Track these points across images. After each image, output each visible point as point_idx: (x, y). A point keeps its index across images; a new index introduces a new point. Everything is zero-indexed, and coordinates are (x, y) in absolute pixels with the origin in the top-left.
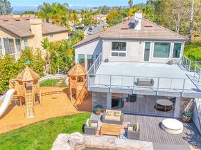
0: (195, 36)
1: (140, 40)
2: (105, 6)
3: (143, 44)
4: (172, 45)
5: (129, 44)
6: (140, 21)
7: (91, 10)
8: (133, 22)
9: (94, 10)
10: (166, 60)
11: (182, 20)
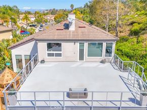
0: (120, 32)
1: (75, 41)
2: (54, 9)
3: (78, 44)
4: (104, 45)
5: (64, 44)
6: (74, 22)
7: (44, 12)
8: (67, 23)
9: (46, 12)
10: (99, 59)
11: (110, 20)
